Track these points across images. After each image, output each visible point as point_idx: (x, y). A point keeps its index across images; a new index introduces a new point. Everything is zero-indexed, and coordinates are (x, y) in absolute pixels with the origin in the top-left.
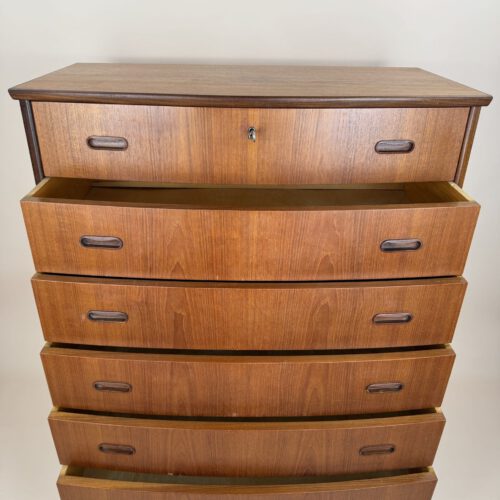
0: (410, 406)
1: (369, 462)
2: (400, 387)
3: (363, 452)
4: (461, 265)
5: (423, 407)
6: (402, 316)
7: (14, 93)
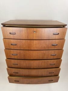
0: (56, 67)
1: (50, 74)
2: (54, 64)
3: (50, 73)
4: (63, 48)
5: (58, 67)
6: (55, 55)
7: (2, 24)
